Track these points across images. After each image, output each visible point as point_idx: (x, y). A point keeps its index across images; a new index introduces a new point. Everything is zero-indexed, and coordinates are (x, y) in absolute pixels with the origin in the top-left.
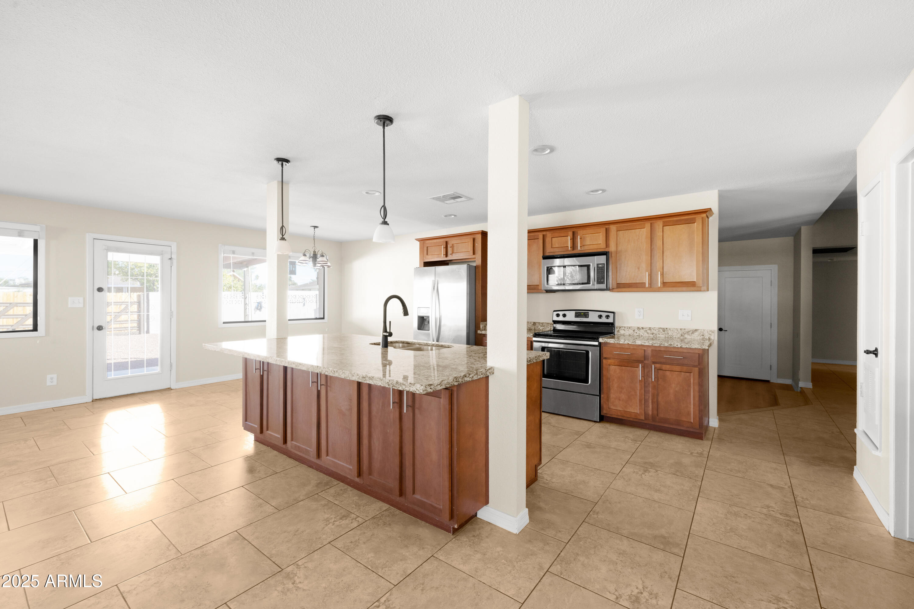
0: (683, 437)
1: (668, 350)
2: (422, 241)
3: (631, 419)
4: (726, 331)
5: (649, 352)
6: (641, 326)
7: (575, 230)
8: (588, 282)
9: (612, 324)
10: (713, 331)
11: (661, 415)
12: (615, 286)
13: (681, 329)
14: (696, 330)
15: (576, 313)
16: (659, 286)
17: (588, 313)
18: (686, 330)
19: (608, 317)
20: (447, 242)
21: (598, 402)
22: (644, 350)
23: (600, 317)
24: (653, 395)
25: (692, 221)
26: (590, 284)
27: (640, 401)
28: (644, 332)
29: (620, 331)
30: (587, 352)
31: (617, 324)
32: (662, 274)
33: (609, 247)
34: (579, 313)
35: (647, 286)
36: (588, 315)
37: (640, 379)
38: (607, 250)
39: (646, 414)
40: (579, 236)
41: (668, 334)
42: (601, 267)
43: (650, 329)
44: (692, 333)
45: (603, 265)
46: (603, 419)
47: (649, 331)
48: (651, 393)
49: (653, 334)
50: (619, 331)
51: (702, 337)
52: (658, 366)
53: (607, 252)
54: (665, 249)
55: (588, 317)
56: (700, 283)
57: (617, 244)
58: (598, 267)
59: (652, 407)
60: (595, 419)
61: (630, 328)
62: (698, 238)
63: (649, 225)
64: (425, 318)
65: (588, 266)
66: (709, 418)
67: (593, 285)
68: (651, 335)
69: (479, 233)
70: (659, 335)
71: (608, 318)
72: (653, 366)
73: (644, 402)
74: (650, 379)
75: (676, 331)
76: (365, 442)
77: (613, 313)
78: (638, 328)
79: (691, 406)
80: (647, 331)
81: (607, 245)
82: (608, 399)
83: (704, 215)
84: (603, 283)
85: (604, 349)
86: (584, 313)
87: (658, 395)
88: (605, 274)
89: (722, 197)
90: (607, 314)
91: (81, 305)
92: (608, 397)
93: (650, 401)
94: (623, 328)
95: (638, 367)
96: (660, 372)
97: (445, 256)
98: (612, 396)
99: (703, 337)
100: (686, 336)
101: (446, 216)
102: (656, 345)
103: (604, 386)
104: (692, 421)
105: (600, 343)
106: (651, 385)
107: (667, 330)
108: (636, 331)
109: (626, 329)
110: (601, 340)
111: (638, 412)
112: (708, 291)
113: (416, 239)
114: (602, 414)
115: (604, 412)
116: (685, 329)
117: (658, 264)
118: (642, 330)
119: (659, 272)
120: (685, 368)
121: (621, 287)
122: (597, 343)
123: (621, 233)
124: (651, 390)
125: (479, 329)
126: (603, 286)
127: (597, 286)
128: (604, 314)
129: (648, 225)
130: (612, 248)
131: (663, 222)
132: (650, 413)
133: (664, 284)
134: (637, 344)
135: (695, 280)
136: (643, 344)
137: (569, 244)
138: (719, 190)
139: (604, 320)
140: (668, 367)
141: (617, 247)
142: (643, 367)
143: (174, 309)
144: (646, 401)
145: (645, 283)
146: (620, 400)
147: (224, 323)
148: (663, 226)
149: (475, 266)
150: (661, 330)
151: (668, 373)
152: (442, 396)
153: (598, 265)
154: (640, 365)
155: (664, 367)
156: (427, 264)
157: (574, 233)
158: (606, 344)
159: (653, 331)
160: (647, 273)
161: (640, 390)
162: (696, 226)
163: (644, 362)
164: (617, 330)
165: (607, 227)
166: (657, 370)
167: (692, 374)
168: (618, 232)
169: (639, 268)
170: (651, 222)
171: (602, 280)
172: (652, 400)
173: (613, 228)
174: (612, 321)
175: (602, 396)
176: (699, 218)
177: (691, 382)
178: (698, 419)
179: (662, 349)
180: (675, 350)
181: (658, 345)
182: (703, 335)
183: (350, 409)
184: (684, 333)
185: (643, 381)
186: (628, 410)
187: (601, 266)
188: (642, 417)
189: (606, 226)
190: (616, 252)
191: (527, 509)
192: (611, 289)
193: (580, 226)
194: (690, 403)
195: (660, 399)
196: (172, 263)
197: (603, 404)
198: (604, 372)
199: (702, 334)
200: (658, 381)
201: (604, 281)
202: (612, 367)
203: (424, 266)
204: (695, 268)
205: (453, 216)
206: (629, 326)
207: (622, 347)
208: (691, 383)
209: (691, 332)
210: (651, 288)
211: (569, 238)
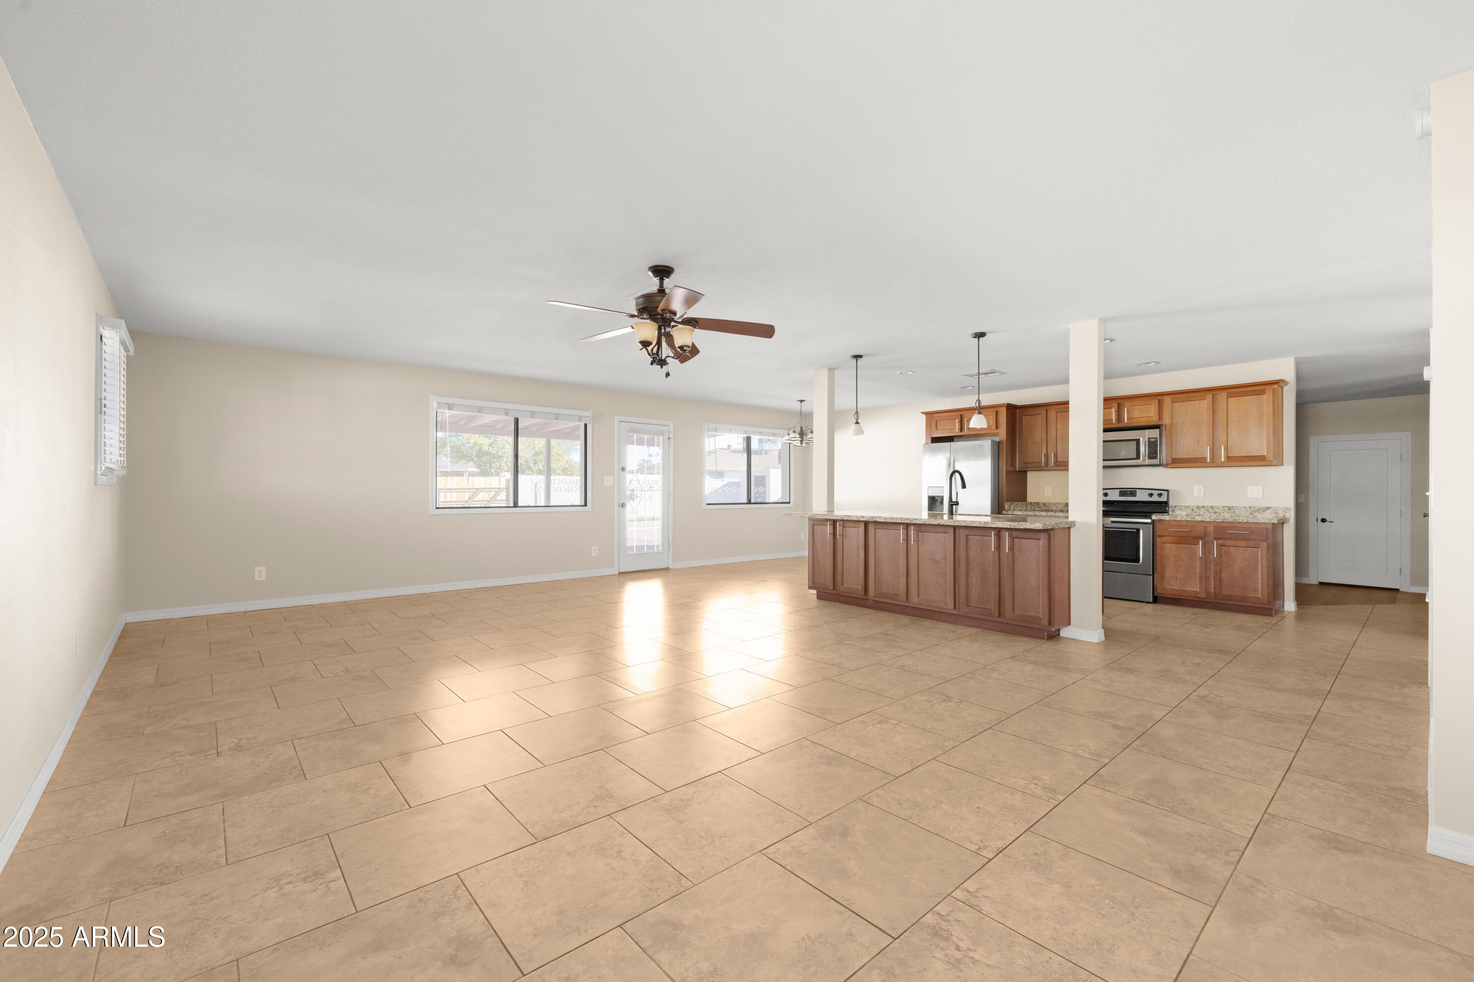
0: (1250, 615)
1: (1232, 525)
2: (929, 415)
3: (1190, 598)
4: (1332, 522)
5: (1211, 528)
6: (1201, 505)
7: (1119, 401)
8: (1138, 457)
9: (1166, 503)
10: (1288, 508)
11: (1225, 592)
12: (1170, 462)
13: (1250, 507)
14: (1268, 508)
15: (1120, 492)
16: (1223, 460)
17: (1136, 491)
18: (1257, 508)
19: (1160, 495)
20: (961, 416)
21: (1150, 582)
22: (1205, 527)
23: (1151, 495)
24: (1215, 572)
25: (1261, 393)
26: (1140, 459)
27: (1201, 578)
28: (1205, 511)
29: (1176, 511)
30: (1138, 530)
31: (1171, 503)
32: (1226, 449)
33: (1162, 420)
34: (1123, 492)
35: (1208, 461)
36: (1136, 494)
37: (1200, 556)
38: (1159, 423)
39: (1207, 592)
40: (1126, 408)
41: (1235, 512)
42: (1153, 442)
43: (1212, 507)
44: (1264, 511)
45: (1156, 439)
46: (1156, 600)
47: (1210, 510)
48: (1213, 571)
49: (1216, 513)
50: (1174, 510)
51: (1275, 515)
52: (1220, 542)
53: (1160, 425)
54: (1229, 422)
55: (1136, 496)
56: (1271, 457)
57: (1172, 417)
58: (1149, 441)
59: (1214, 585)
60: (1147, 600)
61: (1187, 507)
62: (1268, 410)
63: (1211, 396)
64: (936, 498)
65: (1138, 441)
66: (1284, 602)
67: (1144, 460)
68: (1214, 514)
69: (1004, 406)
70: (1223, 514)
71: (1160, 497)
72: (1215, 542)
73: (1204, 579)
74: (1212, 556)
75: (1244, 509)
76: (962, 580)
77: (1168, 491)
78: (1198, 507)
79: (1259, 581)
80: (1208, 510)
81: (1160, 417)
82: (1163, 578)
83: (1275, 386)
84: (1155, 458)
85: (1158, 526)
86: (1132, 492)
87: (1221, 572)
88: (1157, 448)
89: (1298, 364)
90: (1159, 492)
91: (612, 484)
92: (1163, 576)
93: (1212, 579)
94: (1179, 508)
95: (1198, 544)
96: (1224, 548)
97: (959, 430)
98: (1168, 575)
99: (1277, 515)
100: (1256, 514)
101: (962, 388)
102: (1218, 521)
103: (1158, 565)
104: (1260, 597)
105: (1153, 521)
106: (1213, 562)
107: (1233, 509)
108: (1195, 510)
109: (1182, 508)
110: (1154, 517)
111: (1198, 590)
112: (1283, 465)
113: (922, 413)
114: (1155, 595)
115: (1158, 592)
116: (1255, 507)
117: (1222, 437)
118: (1202, 509)
119: (1223, 446)
120: (1252, 543)
121: (1176, 462)
122: (1149, 521)
123: (1177, 405)
124: (1213, 567)
125: (1004, 510)
126: (1156, 462)
127: (1148, 462)
128: (1156, 493)
129: (1209, 397)
130: (1166, 421)
131: (1227, 393)
132: (1212, 591)
133: (1229, 458)
134: (1196, 520)
135: (1265, 454)
136: (1203, 520)
137: (1114, 418)
138: (1295, 358)
139: (1155, 498)
140: (1232, 543)
141: (1172, 420)
142: (1204, 544)
143: (671, 489)
144: (1207, 578)
145: (1205, 458)
146: (1176, 579)
147: (707, 504)
148: (1228, 398)
149: (999, 442)
150: (1226, 509)
151: (1232, 549)
152: (1042, 538)
153: (1149, 438)
154: (1200, 541)
155: (1228, 543)
156: (935, 440)
157: (1119, 405)
158: (1160, 521)
159: (1216, 510)
160: (1208, 447)
161: (1200, 568)
162: (1266, 398)
163: (1205, 538)
164: (1172, 509)
165: (1160, 398)
166: (1220, 546)
167: (1260, 549)
168: (1174, 404)
169: (1198, 442)
170: (1213, 393)
171: (1155, 455)
172: (1214, 578)
173: (1167, 400)
174: (1166, 500)
175: (1155, 576)
176: (1269, 390)
177: (1258, 557)
178: (1266, 594)
179: (1226, 525)
180: (1240, 526)
181: (1221, 521)
182: (1277, 513)
183: (945, 558)
184: (1254, 510)
185: (1204, 558)
186: (1187, 589)
187: (1152, 440)
188: (1203, 596)
189: (1158, 397)
190: (1172, 426)
191: (1103, 630)
192: (1165, 465)
193: (1128, 398)
194: (1258, 578)
195: (1223, 576)
196: (670, 443)
197: (1157, 585)
198: (1158, 551)
199: (1275, 512)
200: (1221, 557)
201: (1157, 456)
202: (1168, 546)
203: (932, 442)
204: (1265, 439)
205: (970, 387)
206: (1187, 504)
207: (1179, 524)
208: (1258, 559)
209: (1262, 510)
210: (1214, 463)
211: (1113, 410)
